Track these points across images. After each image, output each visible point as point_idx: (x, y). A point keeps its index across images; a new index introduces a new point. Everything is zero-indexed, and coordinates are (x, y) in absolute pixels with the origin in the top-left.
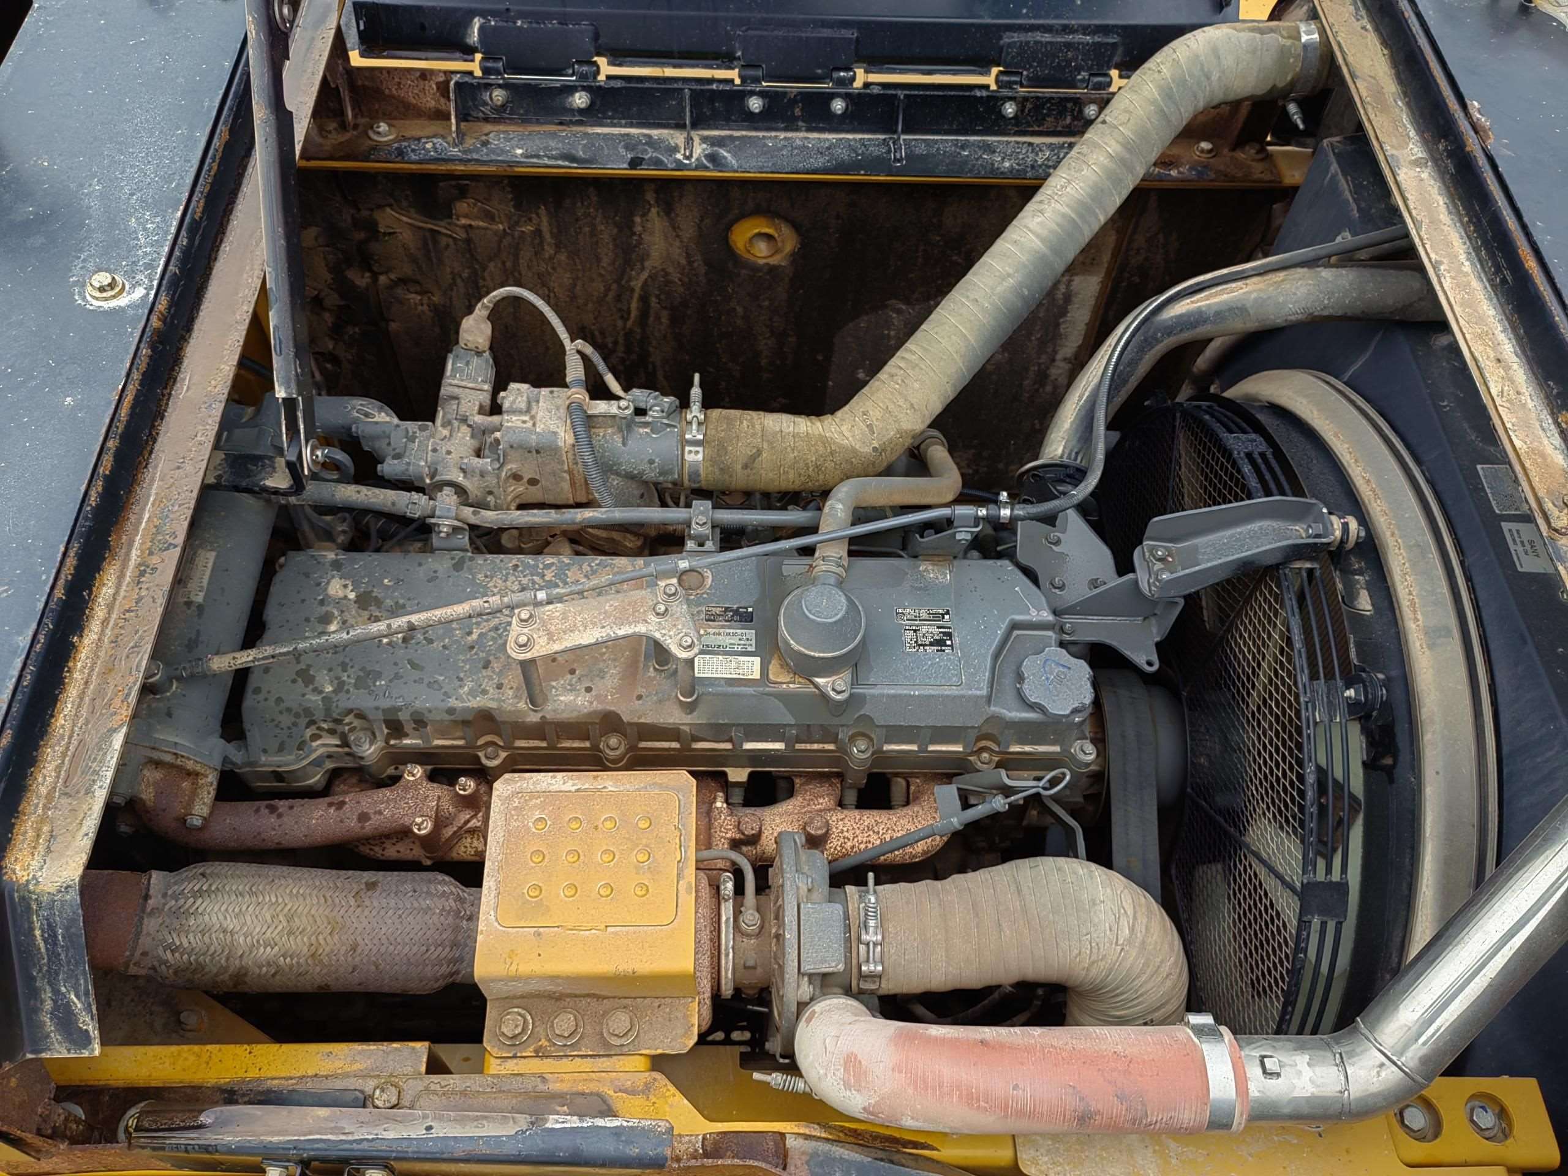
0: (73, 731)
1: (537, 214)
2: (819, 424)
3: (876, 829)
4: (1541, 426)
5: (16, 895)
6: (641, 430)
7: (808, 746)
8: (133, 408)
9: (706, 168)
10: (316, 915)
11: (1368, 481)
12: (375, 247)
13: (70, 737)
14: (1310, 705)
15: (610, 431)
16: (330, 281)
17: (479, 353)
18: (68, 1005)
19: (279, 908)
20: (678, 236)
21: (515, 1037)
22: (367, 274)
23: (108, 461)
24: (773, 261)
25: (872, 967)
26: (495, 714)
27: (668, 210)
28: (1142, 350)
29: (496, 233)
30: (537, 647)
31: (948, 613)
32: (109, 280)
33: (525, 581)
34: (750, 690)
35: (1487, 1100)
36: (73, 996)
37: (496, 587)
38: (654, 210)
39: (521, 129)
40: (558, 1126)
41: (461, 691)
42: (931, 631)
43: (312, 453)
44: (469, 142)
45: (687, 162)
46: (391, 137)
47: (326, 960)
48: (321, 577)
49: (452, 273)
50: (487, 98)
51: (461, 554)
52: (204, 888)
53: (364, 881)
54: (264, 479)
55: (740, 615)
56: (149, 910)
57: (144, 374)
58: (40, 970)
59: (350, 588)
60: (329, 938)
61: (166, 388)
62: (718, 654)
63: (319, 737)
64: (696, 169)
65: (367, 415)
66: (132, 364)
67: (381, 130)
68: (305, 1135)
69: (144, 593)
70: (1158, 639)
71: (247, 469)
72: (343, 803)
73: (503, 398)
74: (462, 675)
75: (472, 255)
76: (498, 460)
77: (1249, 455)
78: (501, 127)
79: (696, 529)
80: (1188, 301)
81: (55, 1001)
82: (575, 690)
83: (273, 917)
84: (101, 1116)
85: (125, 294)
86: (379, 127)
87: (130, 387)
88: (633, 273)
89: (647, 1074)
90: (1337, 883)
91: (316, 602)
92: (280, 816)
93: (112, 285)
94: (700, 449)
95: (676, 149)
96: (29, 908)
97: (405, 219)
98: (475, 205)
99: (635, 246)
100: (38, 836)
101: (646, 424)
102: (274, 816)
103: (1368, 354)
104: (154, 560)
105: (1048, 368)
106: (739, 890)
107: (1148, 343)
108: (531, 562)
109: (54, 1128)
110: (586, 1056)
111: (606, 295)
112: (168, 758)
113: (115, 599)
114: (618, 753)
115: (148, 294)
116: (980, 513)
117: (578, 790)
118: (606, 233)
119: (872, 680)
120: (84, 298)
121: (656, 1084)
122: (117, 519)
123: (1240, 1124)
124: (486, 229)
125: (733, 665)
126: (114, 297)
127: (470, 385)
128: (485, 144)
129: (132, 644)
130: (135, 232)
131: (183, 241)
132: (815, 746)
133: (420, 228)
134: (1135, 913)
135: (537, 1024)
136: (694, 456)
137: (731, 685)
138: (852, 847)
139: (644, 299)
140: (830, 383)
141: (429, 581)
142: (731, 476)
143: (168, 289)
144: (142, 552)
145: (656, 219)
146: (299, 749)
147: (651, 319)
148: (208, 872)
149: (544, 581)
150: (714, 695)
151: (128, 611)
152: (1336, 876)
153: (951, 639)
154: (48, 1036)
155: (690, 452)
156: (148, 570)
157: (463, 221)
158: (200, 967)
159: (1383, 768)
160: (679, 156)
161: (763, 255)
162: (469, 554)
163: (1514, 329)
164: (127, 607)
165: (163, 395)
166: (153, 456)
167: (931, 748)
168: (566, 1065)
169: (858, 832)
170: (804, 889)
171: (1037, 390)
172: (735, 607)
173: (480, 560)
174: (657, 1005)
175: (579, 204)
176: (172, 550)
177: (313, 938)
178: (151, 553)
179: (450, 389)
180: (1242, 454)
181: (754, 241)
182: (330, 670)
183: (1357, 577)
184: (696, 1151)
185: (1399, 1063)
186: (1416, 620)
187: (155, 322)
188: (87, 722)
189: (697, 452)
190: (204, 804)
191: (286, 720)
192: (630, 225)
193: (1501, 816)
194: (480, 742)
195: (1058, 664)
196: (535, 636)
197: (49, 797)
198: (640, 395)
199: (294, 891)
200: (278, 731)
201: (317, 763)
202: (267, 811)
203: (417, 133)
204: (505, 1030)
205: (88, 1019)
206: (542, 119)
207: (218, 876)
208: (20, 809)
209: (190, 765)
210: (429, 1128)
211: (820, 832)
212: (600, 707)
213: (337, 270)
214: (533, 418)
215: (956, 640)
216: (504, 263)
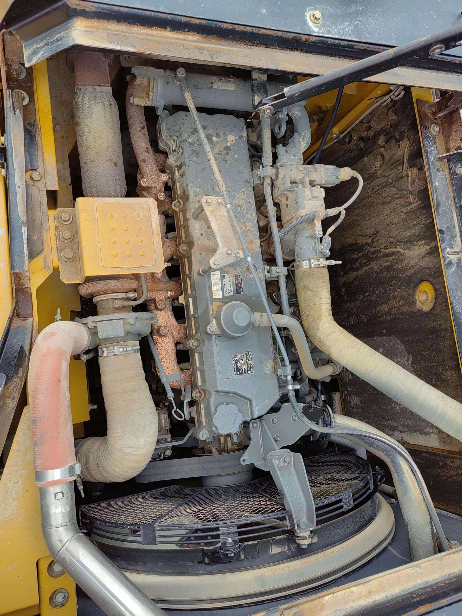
0: (133, 33)
1: (417, 201)
2: (327, 314)
3: (167, 355)
4: (337, 610)
5: (70, 24)
6: (313, 243)
7: (193, 323)
8: (266, 35)
9: (444, 261)
10: (102, 146)
11: (333, 553)
12: (393, 142)
13: (131, 33)
14: (226, 525)
15: (311, 231)
16: (378, 130)
17: (337, 177)
18: (39, 52)
19: (102, 133)
20: (420, 260)
21: (61, 218)
22: (384, 144)
23: (241, 29)
24: (418, 303)
25: (105, 352)
26: (188, 202)
27: (429, 253)
28: (384, 450)
29: (407, 187)
30: (207, 207)
31: (252, 372)
32: (318, 17)
33: (244, 206)
34: (208, 295)
35: (66, 598)
36: (42, 53)
37: (240, 196)
38: (428, 247)
39: (449, 184)
40: (23, 231)
41: (195, 188)
42: (243, 365)
43: (267, 109)
44: (438, 164)
45: (446, 252)
46: (433, 133)
47: (87, 152)
48: (235, 132)
49: (389, 175)
50: (458, 167)
51: (252, 182)
52: (105, 105)
53: (117, 162)
54: (258, 95)
55: (239, 289)
56: (95, 87)
57: (281, 37)
58: (48, 40)
59: (232, 143)
60: (94, 152)
61: (279, 47)
62: (221, 282)
63: (174, 142)
64: (444, 257)
65: (303, 138)
66: (284, 31)
67: (435, 128)
68: (14, 146)
69: (192, 50)
70: (255, 464)
71: (261, 89)
72: (149, 153)
73: (317, 187)
74: (202, 187)
75: (397, 180)
76: (290, 188)
77: (340, 501)
78: (448, 176)
79: (274, 269)
80: (408, 468)
81: (40, 48)
82: (201, 229)
83: (98, 131)
84: (23, 84)
85: (314, 24)
86: (436, 127)
87: (274, 32)
88: (402, 246)
89: (52, 267)
90: (156, 541)
91: (224, 132)
92: (140, 131)
93: (316, 19)
94: (308, 267)
95: (451, 247)
96: (66, 30)
97: (406, 150)
98: (416, 175)
99: (412, 244)
100: (92, 28)
101: (315, 244)
102: (140, 129)
103: (400, 556)
104: (205, 52)
105: (397, 430)
106: (130, 299)
107: (387, 453)
108: (252, 208)
109: (11, 65)
110: (57, 244)
111: (392, 238)
112: (151, 85)
113: (188, 41)
114: (181, 251)
115: (316, 33)
116: (288, 377)
117: (152, 228)
118: (415, 231)
119: (218, 343)
120: (309, 10)
121: (48, 270)
122: (220, 37)
123: (37, 484)
124: (408, 183)
125: (218, 288)
126: (312, 21)
127: (322, 175)
128: (438, 170)
129: (170, 49)
130: (343, 25)
131: (343, 43)
132: (193, 326)
133: (404, 157)
134: (136, 455)
135: (67, 226)
136: (305, 265)
137: (209, 288)
138: (159, 347)
139: (393, 253)
140: (375, 338)
141: (239, 171)
142: (300, 281)
143: (320, 40)
144: (209, 48)
145: (425, 249)
146: (170, 136)
147: (386, 258)
148: (112, 106)
149: (245, 214)
150: (205, 282)
151: (183, 46)
152: (158, 539)
153: (240, 374)
154: (29, 49)
155: (306, 263)
156: (201, 51)
157: (409, 173)
158: (78, 109)
159: (204, 559)
160: (448, 249)
161: (420, 298)
162: (253, 185)
163: (389, 601)
164: (185, 45)
165: (276, 46)
166: (249, 46)
167: (198, 372)
168: (53, 237)
169: (165, 348)
170: (129, 321)
171: (388, 427)
172: (242, 287)
173: (251, 189)
174: (78, 268)
175: (424, 216)
176: (210, 58)
177: (93, 146)
178: (208, 51)
179: (319, 168)
180: (341, 497)
181: (425, 293)
182: (198, 140)
183: (287, 547)
184: (24, 286)
185: (63, 549)
186: (268, 572)
187: (304, 38)
188: (137, 38)
189: (307, 265)
190: (138, 102)
191: (177, 128)
192: (420, 240)
193: (187, 610)
194: (180, 200)
195: (235, 419)
196: (212, 206)
197: (107, 29)
198: (327, 240)
199: (109, 137)
200: (173, 126)
201: (167, 145)
202: (142, 126)
203: (438, 144)
204: (63, 214)
205: (36, 60)
206: (454, 191)
207: (111, 109)
208: (100, 20)
209: (151, 94)
210: (19, 187)
211: (161, 332)
212: (195, 239)
213: (383, 131)
214: (310, 199)
215: (240, 376)
216: (397, 194)
